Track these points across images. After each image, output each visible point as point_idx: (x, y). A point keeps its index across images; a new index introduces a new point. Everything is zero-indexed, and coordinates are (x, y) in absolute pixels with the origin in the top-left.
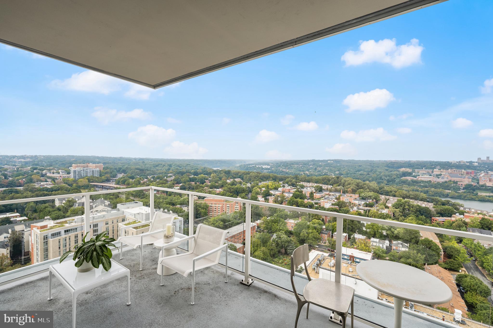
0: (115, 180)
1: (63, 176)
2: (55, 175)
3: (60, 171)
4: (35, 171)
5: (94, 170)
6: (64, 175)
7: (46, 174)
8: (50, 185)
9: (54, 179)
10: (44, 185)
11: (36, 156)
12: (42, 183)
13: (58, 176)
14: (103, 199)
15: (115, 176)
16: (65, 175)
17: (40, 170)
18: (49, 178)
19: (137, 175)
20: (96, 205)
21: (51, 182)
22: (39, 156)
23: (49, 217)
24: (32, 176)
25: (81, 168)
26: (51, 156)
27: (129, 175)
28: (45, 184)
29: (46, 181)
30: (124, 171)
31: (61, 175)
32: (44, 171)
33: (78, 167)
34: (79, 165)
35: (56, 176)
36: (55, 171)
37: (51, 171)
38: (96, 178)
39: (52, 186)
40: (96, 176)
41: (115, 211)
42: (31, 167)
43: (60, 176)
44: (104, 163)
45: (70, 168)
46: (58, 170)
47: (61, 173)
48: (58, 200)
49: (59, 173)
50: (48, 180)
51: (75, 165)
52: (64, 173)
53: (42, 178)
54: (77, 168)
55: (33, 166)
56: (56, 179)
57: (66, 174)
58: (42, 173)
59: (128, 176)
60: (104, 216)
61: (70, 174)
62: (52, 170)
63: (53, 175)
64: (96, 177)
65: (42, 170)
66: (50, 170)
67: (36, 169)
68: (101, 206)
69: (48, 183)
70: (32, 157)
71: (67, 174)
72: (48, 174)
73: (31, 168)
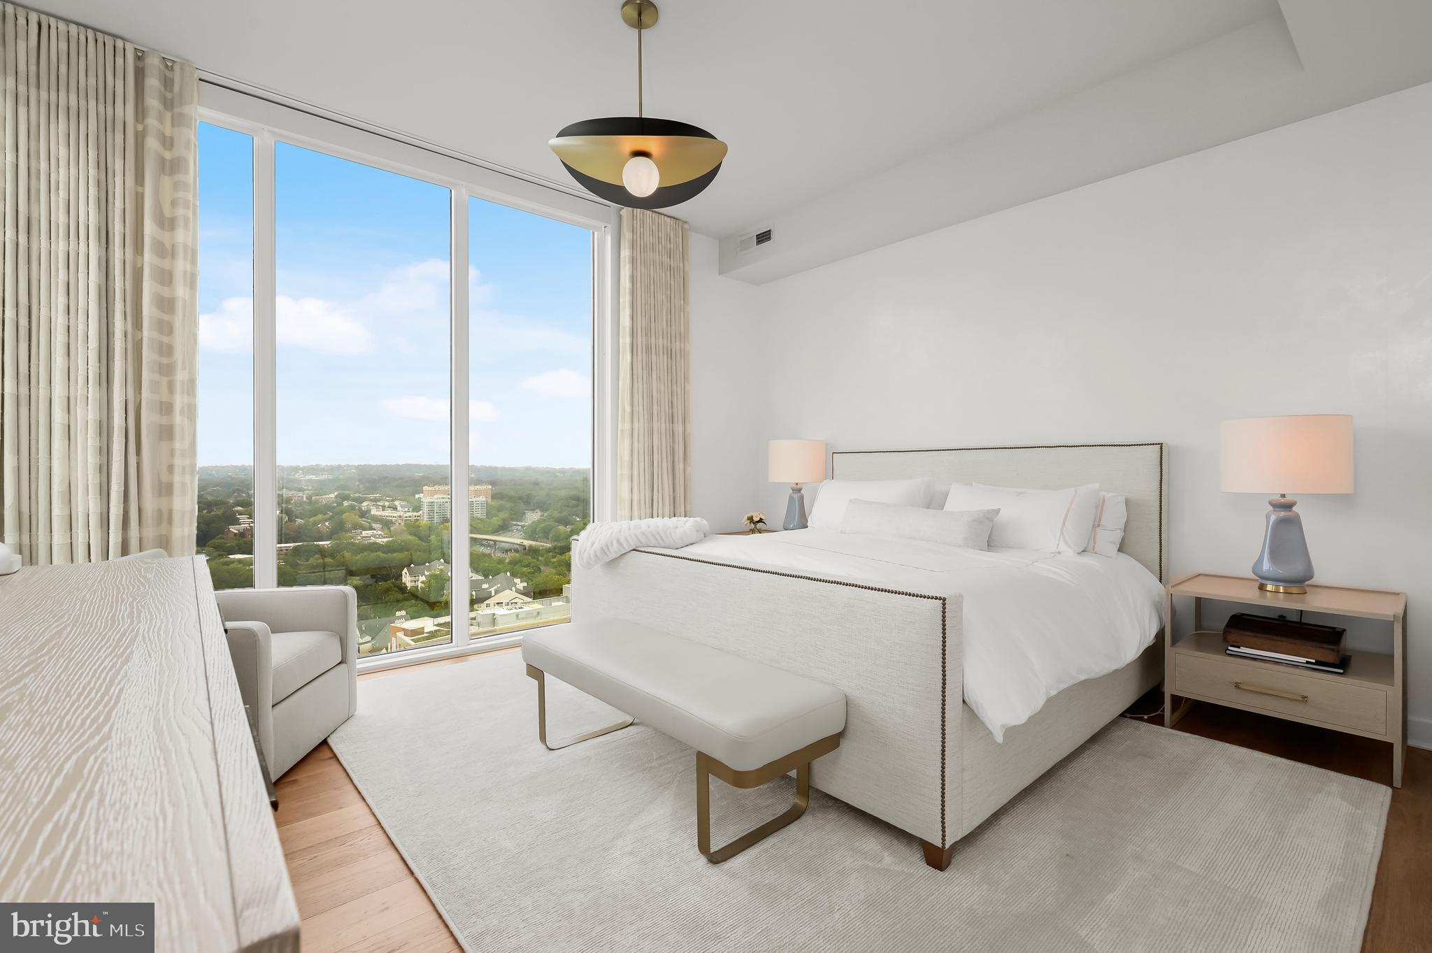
0: (522, 526)
1: (405, 515)
2: (388, 513)
3: (397, 503)
4: (346, 504)
5: (473, 500)
6: (408, 514)
7: (369, 511)
8: (380, 536)
9: (386, 524)
10: (370, 537)
11: (339, 467)
12: (365, 533)
13: (395, 515)
14: (508, 574)
15: (519, 516)
16: (410, 514)
17: (355, 500)
18: (377, 519)
19: (574, 515)
20: (495, 587)
21: (382, 529)
22: (345, 466)
23: (403, 613)
24: (344, 516)
25: (445, 496)
26: (369, 467)
27: (556, 514)
28: (372, 536)
29: (371, 528)
30: (542, 506)
31: (402, 514)
32: (365, 504)
33: (435, 492)
34: (437, 489)
35: (391, 515)
36: (387, 504)
37: (379, 503)
38: (479, 521)
39: (386, 540)
40: (479, 516)
41: (560, 603)
42: (336, 493)
43: (400, 517)
44: (493, 483)
45: (417, 496)
46: (393, 501)
47: (399, 508)
48: (408, 574)
49: (395, 509)
50: (374, 525)
51: (430, 489)
52: (406, 510)
53: (362, 521)
54: (435, 497)
55: (341, 492)
56: (391, 522)
57: (411, 510)
58: (360, 509)
59: (553, 518)
60: (538, 613)
61: (421, 512)
62: (379, 501)
63: (384, 514)
64: (478, 519)
65: (361, 501)
66: (375, 500)
67: (346, 498)
68: (508, 591)
69: (375, 531)
70: (331, 469)
71: (413, 511)
72: (374, 512)
73: (336, 497)
